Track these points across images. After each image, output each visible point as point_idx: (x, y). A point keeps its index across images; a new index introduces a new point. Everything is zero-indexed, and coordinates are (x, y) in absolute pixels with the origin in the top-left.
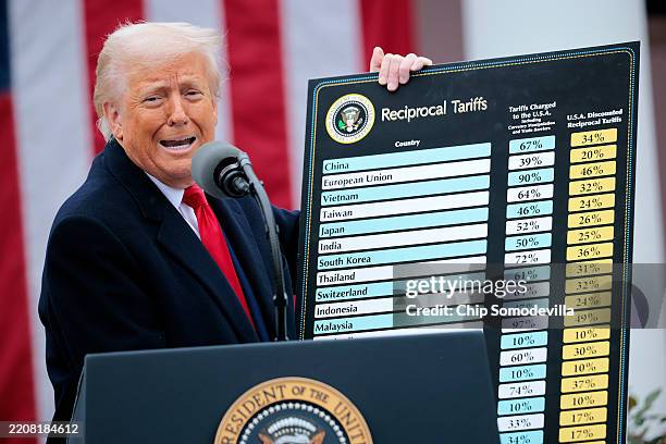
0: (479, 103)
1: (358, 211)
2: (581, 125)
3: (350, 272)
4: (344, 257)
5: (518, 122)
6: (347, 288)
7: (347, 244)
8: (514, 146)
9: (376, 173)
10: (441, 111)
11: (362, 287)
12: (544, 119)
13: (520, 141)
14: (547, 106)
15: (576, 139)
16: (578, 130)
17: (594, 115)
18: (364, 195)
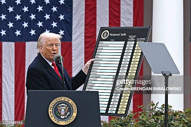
0: (125, 34)
1: (103, 51)
2: (139, 40)
3: (99, 61)
4: (98, 59)
5: (130, 38)
6: (98, 64)
7: (100, 57)
8: (128, 43)
9: (107, 45)
10: (119, 35)
11: (100, 64)
12: (134, 38)
13: (129, 42)
14: (135, 36)
15: (137, 42)
16: (138, 41)
17: (141, 39)
18: (104, 48)
